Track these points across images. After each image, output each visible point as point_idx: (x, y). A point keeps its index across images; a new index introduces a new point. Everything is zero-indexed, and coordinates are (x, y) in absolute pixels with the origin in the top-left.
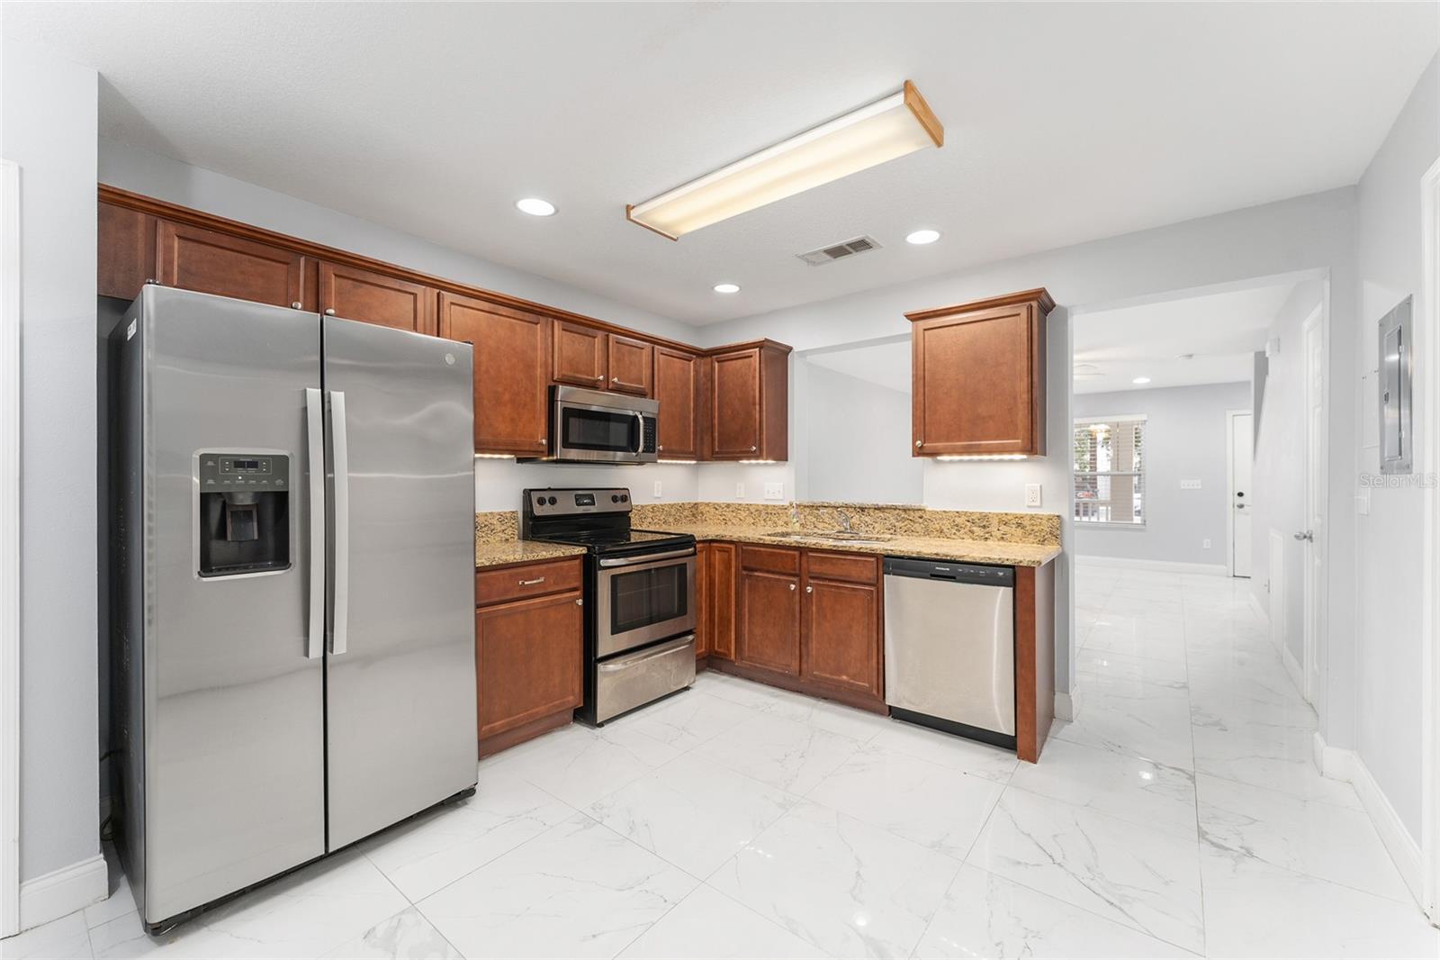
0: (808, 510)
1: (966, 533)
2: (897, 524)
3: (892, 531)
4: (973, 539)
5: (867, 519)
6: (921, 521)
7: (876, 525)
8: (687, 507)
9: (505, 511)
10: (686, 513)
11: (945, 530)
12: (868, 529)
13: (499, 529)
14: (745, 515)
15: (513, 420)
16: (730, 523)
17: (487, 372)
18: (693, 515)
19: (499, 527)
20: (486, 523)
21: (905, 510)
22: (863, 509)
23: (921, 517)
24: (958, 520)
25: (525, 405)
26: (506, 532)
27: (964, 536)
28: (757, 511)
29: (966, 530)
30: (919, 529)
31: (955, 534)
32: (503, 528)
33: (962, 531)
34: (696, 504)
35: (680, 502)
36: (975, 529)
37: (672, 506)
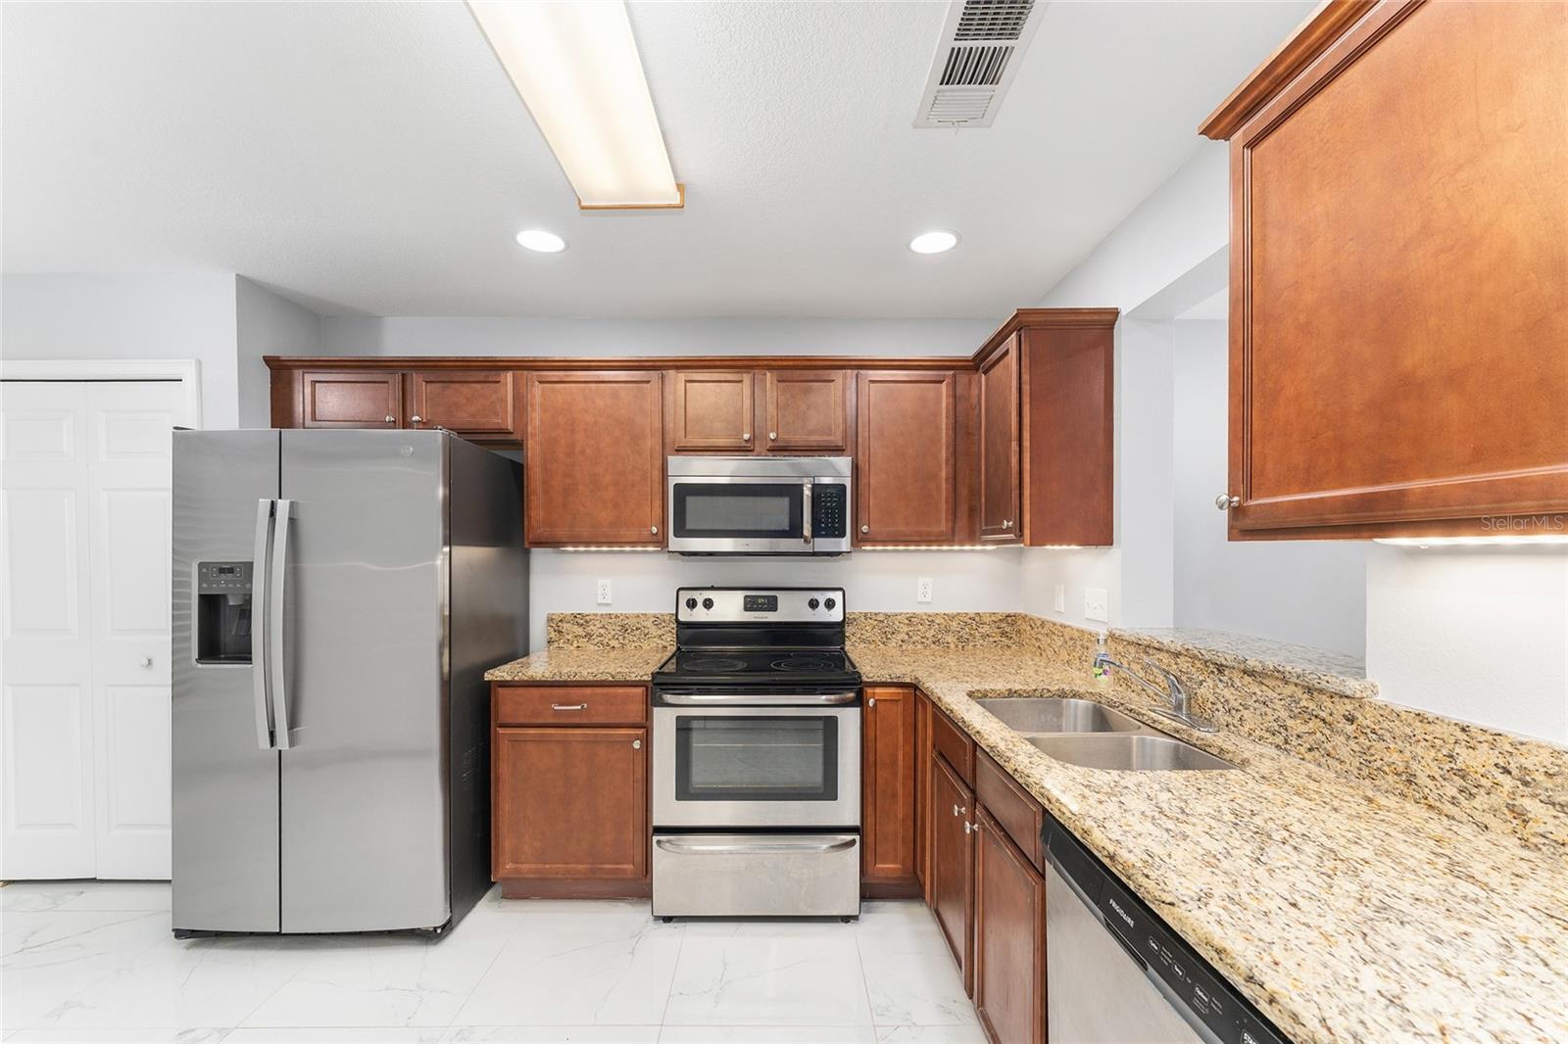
0: (1132, 649)
1: (1495, 811)
2: (1290, 723)
3: (1279, 740)
4: (1525, 844)
5: (1227, 693)
6: (1350, 729)
7: (1246, 714)
8: (987, 620)
9: (663, 612)
10: (985, 629)
11: (1423, 780)
12: (1230, 720)
13: (655, 634)
14: (1060, 643)
15: (616, 505)
16: (1044, 656)
17: (583, 452)
18: (1003, 634)
19: (654, 631)
20: (639, 626)
21: (1309, 690)
22: (1221, 668)
23: (1351, 720)
24: (1465, 758)
25: (633, 486)
26: (663, 637)
27: (1488, 819)
28: (1071, 639)
29: (1499, 799)
30: (1344, 752)
31: (1454, 801)
32: (660, 632)
33: (1481, 800)
34: (1008, 616)
35: (971, 611)
36: (1528, 804)
37: (952, 617)
